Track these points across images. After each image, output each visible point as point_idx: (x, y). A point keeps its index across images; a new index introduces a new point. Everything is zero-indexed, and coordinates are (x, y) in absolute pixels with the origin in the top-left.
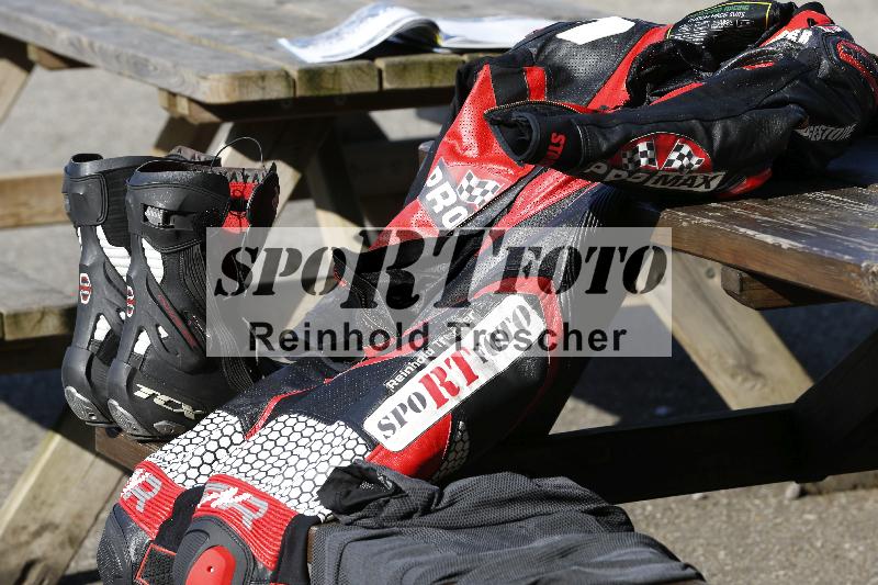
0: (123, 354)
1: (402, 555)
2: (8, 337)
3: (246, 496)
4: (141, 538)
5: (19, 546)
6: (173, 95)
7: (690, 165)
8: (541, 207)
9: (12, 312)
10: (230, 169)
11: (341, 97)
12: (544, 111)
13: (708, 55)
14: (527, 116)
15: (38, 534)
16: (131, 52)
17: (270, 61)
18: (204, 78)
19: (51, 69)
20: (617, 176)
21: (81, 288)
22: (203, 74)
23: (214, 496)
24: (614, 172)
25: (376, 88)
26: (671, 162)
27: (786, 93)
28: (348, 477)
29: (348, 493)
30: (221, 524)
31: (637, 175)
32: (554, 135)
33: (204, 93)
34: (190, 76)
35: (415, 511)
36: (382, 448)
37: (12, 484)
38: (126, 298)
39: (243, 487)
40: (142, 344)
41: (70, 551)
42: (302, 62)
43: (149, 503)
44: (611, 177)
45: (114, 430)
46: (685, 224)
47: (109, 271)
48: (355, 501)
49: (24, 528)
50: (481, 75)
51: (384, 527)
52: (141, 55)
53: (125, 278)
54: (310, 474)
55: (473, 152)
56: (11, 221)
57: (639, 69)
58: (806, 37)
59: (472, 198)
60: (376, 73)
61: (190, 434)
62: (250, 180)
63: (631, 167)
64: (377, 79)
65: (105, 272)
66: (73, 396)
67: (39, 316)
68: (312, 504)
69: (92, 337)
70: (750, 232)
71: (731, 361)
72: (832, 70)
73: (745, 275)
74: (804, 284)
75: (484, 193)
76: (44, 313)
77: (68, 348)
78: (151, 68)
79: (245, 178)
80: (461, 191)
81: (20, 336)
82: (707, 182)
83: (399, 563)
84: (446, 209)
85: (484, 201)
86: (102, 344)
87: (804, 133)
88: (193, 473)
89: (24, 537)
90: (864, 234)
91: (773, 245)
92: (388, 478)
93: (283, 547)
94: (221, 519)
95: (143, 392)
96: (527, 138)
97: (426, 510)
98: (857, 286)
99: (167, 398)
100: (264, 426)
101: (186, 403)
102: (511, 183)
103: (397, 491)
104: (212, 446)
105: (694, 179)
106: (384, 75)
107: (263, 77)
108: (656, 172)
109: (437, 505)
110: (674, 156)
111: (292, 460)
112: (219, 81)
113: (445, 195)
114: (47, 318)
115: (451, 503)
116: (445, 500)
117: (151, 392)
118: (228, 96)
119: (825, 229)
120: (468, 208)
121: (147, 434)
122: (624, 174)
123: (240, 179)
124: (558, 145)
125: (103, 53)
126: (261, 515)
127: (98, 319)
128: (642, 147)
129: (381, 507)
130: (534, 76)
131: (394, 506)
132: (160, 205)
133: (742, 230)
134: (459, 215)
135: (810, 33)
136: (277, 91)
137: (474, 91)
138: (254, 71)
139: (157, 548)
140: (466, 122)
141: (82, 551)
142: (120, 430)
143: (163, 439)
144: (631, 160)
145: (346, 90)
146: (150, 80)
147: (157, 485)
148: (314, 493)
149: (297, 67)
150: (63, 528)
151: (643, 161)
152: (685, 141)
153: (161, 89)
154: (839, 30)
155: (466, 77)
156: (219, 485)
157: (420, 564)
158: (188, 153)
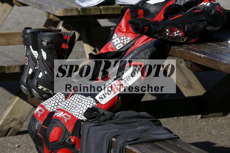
0: (36, 77)
1: (104, 130)
2: (7, 72)
3: (65, 114)
4: (39, 123)
5: (8, 124)
6: (49, 14)
7: (179, 35)
8: (141, 45)
9: (8, 66)
10: (63, 32)
11: (91, 15)
12: (143, 21)
13: (184, 8)
14: (139, 22)
15: (12, 121)
16: (39, 2)
17: (73, 6)
18: (57, 10)
19: (19, 6)
20: (161, 37)
21: (26, 61)
22: (57, 8)
23: (57, 114)
24: (160, 36)
25: (100, 13)
26: (175, 34)
27: (203, 18)
28: (91, 110)
29: (91, 114)
30: (59, 120)
31: (165, 37)
32: (145, 27)
33: (57, 13)
34: (53, 9)
35: (108, 119)
36: (100, 103)
37: (6, 109)
38: (37, 64)
39: (65, 112)
40: (41, 75)
41: (20, 126)
42: (82, 6)
43: (41, 115)
44: (159, 37)
45: (33, 96)
46: (177, 50)
47: (33, 57)
48: (93, 116)
49: (9, 120)
50: (127, 11)
51: (100, 123)
52: (41, 3)
53: (37, 59)
54: (82, 109)
55: (125, 30)
56: (7, 43)
57: (166, 11)
58: (208, 4)
59: (124, 42)
60: (100, 10)
61: (52, 98)
62: (68, 35)
63: (164, 35)
64: (100, 11)
65: (32, 57)
66: (23, 87)
67: (14, 67)
68: (82, 117)
69: (28, 73)
70: (194, 53)
71: (185, 84)
72: (215, 13)
73: (192, 63)
74: (207, 66)
75: (127, 41)
76: (15, 67)
77: (22, 76)
78: (44, 7)
79: (67, 35)
80: (121, 40)
81: (9, 72)
82: (183, 40)
83: (104, 132)
84: (117, 44)
85: (127, 43)
86: (30, 75)
87: (208, 28)
88: (52, 108)
89: (9, 122)
90: (222, 54)
91: (199, 56)
92: (101, 111)
93: (74, 127)
94: (59, 119)
95: (40, 87)
96: (139, 27)
97: (111, 119)
98: (220, 67)
99: (46, 89)
100: (70, 97)
101: (51, 90)
102: (134, 38)
103: (103, 114)
104: (57, 101)
105: (180, 39)
106: (102, 10)
107: (72, 10)
108: (170, 37)
109: (113, 118)
110: (175, 33)
111: (77, 106)
112: (61, 10)
113: (117, 41)
114: (16, 68)
115: (117, 118)
116: (115, 117)
117: (42, 87)
118: (63, 14)
119: (212, 52)
120: (123, 44)
121: (41, 98)
122: (163, 37)
123: (66, 35)
124: (146, 29)
125: (32, 3)
126: (69, 119)
127: (30, 69)
128: (167, 30)
129: (99, 118)
130: (140, 12)
131: (102, 118)
132: (46, 41)
133: (192, 52)
134: (121, 46)
135: (210, 3)
136: (75, 13)
137: (125, 15)
138: (69, 8)
139: (43, 126)
140: (123, 23)
141: (23, 126)
142: (34, 96)
143: (45, 99)
144: (164, 34)
145: (92, 14)
146: (44, 10)
147: (43, 110)
148: (83, 114)
149: (80, 8)
150: (18, 120)
151: (167, 34)
152: (178, 29)
153: (46, 12)
154: (217, 3)
155: (123, 11)
156: (59, 111)
157: (109, 133)
158: (53, 28)
